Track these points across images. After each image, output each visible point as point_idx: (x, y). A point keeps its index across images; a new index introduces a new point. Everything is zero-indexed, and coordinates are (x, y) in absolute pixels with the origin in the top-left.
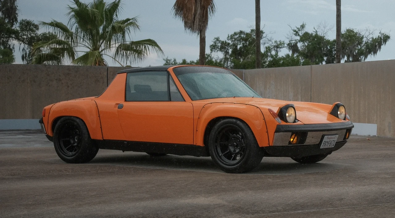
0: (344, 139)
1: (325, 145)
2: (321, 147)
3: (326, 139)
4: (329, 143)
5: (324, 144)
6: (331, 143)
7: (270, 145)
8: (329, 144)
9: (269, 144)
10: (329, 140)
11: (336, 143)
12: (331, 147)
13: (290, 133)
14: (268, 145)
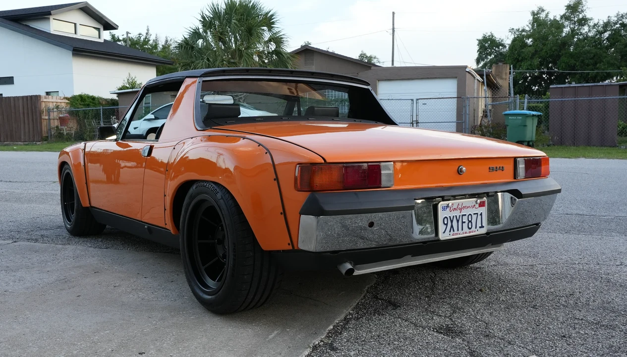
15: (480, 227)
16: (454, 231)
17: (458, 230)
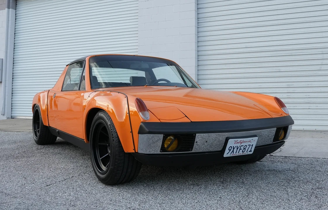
0: (274, 140)
1: (233, 151)
2: (225, 155)
3: (231, 143)
4: (240, 149)
5: (230, 150)
6: (244, 149)
7: (136, 151)
8: (241, 151)
9: (135, 149)
10: (239, 145)
11: (255, 147)
12: (246, 153)
13: (161, 136)
14: (134, 151)
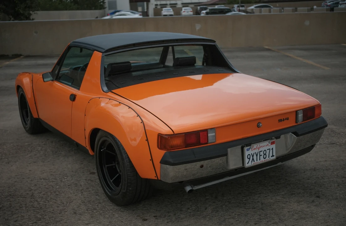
15: (272, 157)
16: (254, 161)
17: (257, 161)
